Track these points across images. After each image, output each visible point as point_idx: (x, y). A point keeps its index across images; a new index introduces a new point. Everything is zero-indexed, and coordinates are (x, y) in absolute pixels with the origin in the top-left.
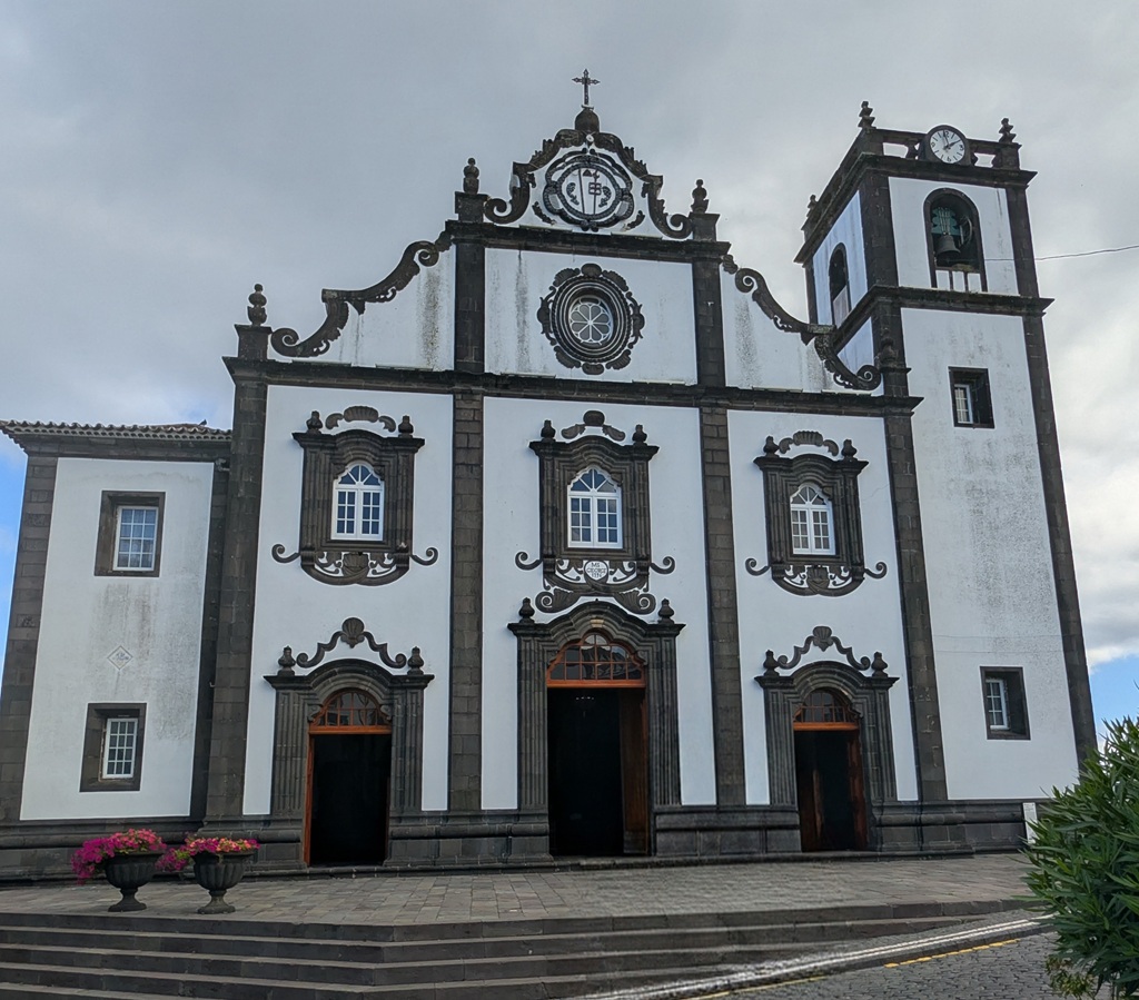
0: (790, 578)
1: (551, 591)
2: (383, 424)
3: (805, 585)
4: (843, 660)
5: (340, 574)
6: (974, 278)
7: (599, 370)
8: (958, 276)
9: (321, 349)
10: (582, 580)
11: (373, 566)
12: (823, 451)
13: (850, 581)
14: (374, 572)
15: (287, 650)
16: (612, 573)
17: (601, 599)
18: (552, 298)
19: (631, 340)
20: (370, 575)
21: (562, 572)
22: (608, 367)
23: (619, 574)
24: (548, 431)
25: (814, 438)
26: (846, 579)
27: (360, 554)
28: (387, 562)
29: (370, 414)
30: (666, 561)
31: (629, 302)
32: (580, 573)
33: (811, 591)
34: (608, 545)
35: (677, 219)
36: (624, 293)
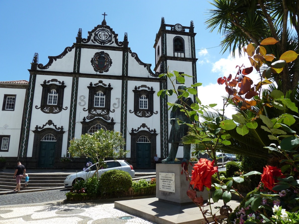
0: (138, 114)
1: (90, 116)
2: (58, 82)
3: (141, 115)
4: (148, 130)
5: (48, 111)
6: (183, 54)
7: (102, 72)
8: (179, 54)
9: (47, 68)
10: (96, 114)
11: (55, 110)
12: (147, 89)
13: (150, 114)
14: (55, 111)
15: (37, 126)
16: (102, 112)
17: (99, 117)
18: (94, 58)
19: (109, 66)
20: (54, 112)
21: (92, 112)
22: (104, 72)
23: (104, 112)
24: (91, 84)
25: (145, 86)
26: (149, 114)
27: (52, 108)
28: (58, 109)
29: (56, 80)
30: (113, 110)
31: (109, 59)
32: (96, 112)
33: (142, 116)
34: (102, 107)
35: (120, 42)
36: (108, 57)
